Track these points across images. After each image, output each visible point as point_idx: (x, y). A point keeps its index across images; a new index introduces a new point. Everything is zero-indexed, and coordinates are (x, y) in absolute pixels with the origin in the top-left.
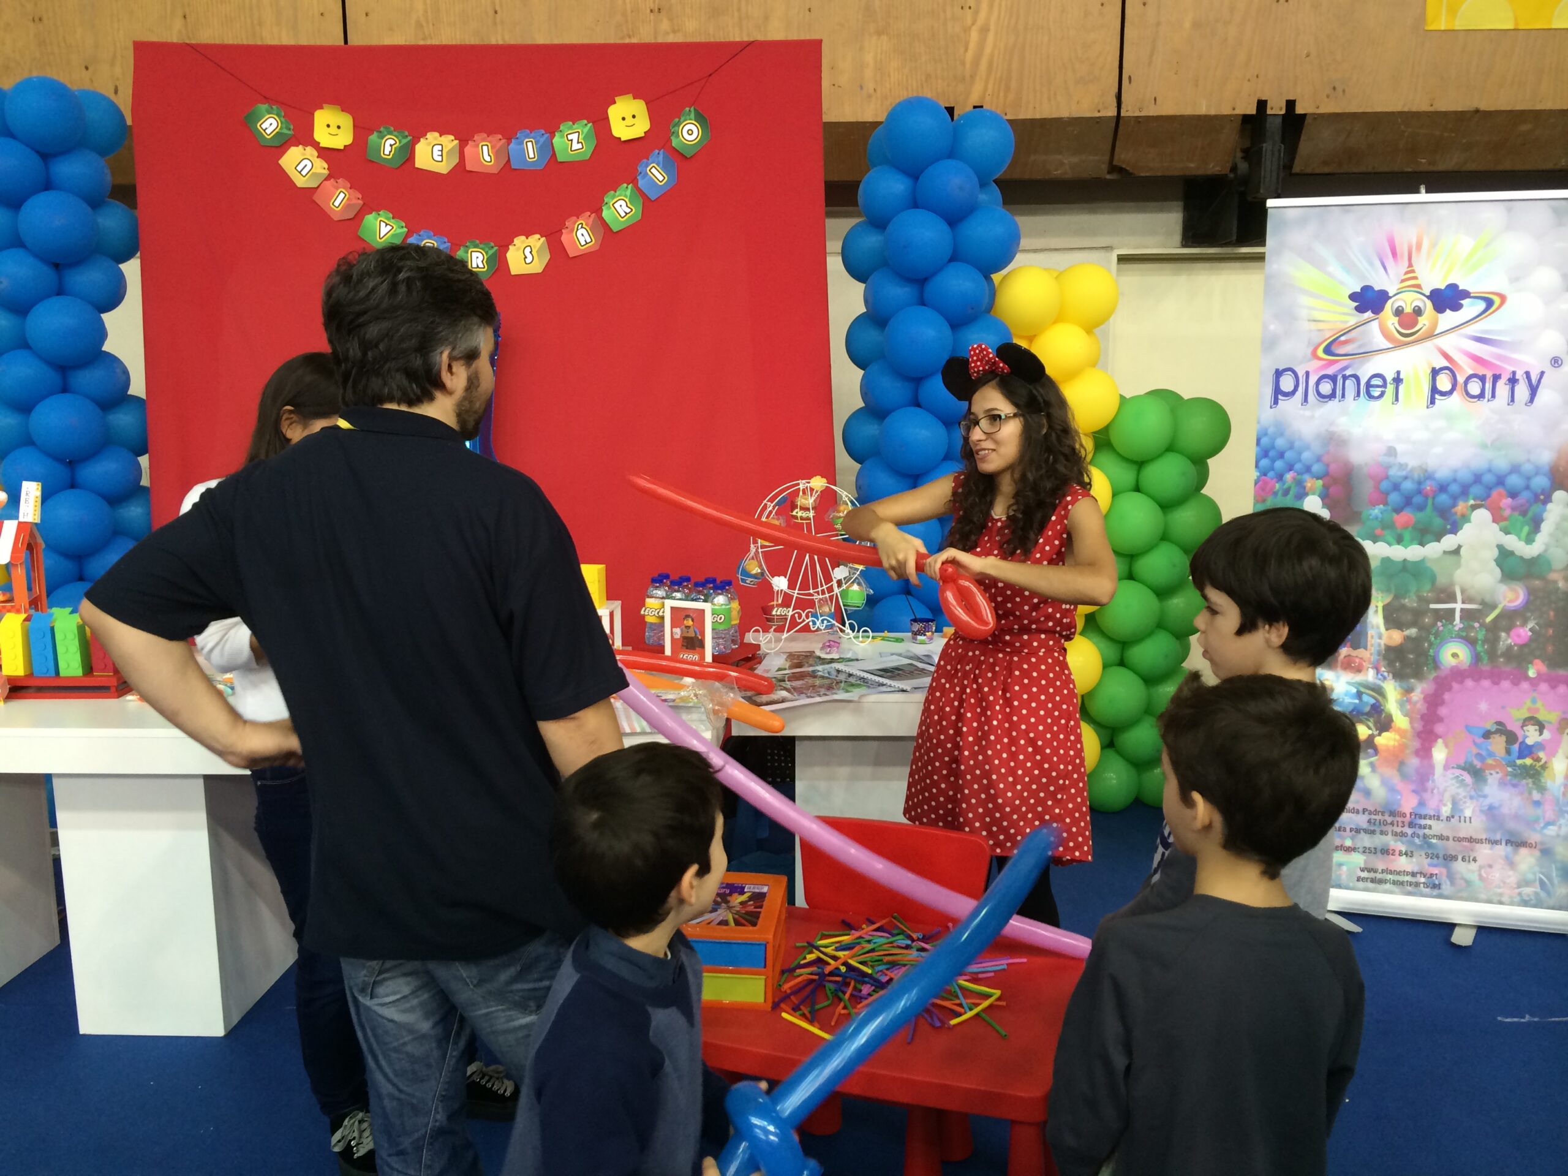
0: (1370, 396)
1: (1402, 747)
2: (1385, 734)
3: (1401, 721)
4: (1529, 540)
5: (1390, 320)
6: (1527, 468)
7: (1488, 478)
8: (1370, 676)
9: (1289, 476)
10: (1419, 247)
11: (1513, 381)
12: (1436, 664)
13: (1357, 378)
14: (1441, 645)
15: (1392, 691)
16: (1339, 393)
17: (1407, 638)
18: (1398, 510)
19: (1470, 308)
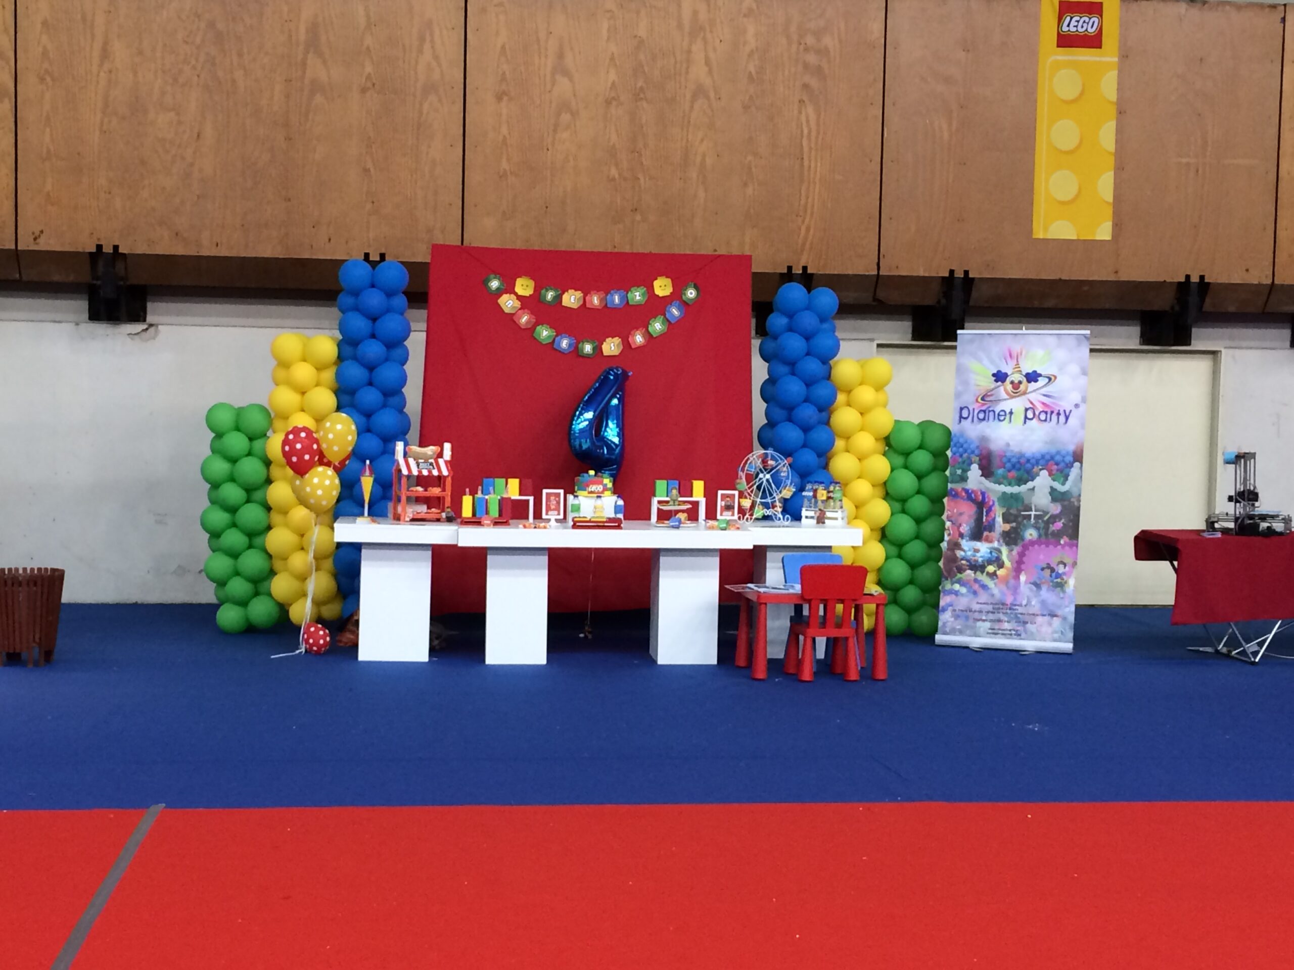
0: (1000, 420)
1: (1007, 575)
2: (1001, 570)
3: (1007, 563)
4: (1063, 484)
5: (1009, 387)
6: (1063, 452)
7: (1048, 457)
8: (996, 544)
9: (965, 455)
10: (1021, 354)
11: (1059, 414)
12: (1023, 540)
13: (994, 411)
14: (1026, 530)
15: (1005, 550)
16: (987, 418)
17: (1012, 527)
18: (1009, 471)
19: (1042, 381)
